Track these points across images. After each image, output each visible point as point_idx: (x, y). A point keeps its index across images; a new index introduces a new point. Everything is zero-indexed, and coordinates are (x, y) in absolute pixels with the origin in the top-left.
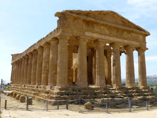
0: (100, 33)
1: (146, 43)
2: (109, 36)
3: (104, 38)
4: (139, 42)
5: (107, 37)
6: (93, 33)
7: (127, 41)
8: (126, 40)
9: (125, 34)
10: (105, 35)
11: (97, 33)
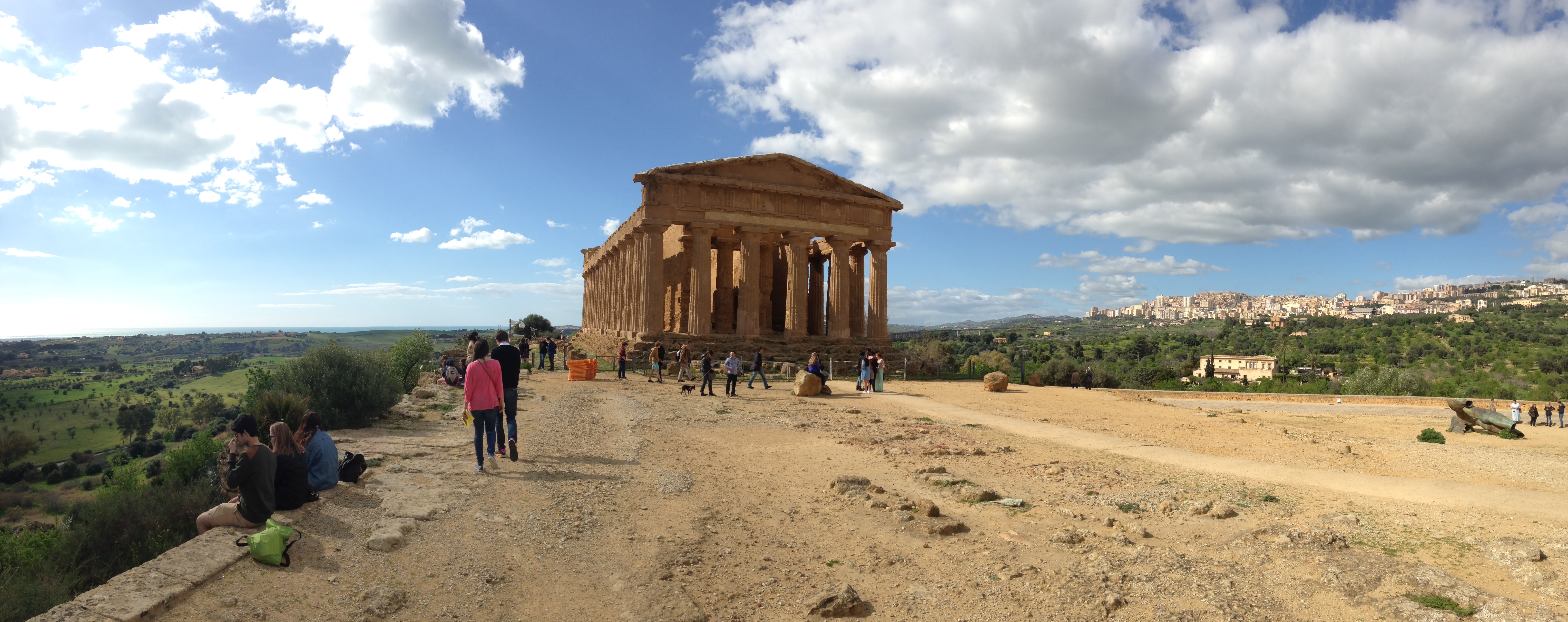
0: (747, 212)
1: (891, 229)
2: (775, 216)
3: (758, 222)
4: (868, 227)
5: (767, 218)
6: (729, 212)
7: (829, 224)
8: (827, 222)
9: (824, 210)
10: (764, 214)
11: (739, 211)
